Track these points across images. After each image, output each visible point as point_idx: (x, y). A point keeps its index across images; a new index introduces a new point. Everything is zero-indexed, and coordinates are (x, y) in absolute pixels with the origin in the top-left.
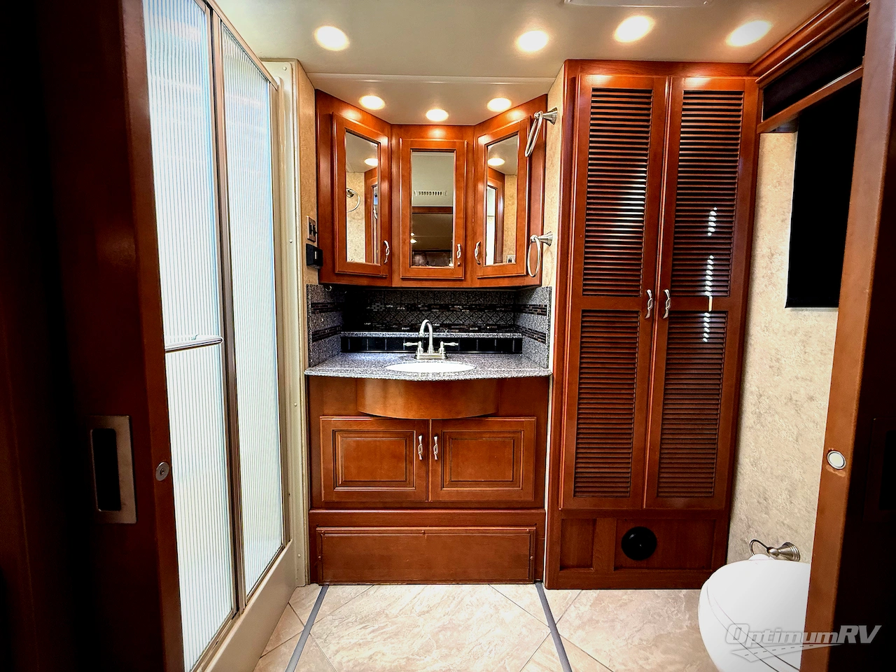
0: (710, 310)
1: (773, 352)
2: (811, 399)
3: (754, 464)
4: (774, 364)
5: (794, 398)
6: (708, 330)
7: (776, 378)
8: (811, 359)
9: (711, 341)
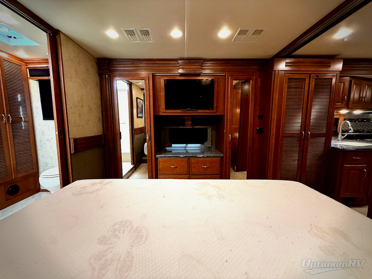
0: (23, 121)
1: (42, 130)
2: (52, 139)
3: (42, 157)
4: (43, 133)
5: (49, 139)
6: (24, 126)
7: (44, 136)
9: (25, 129)
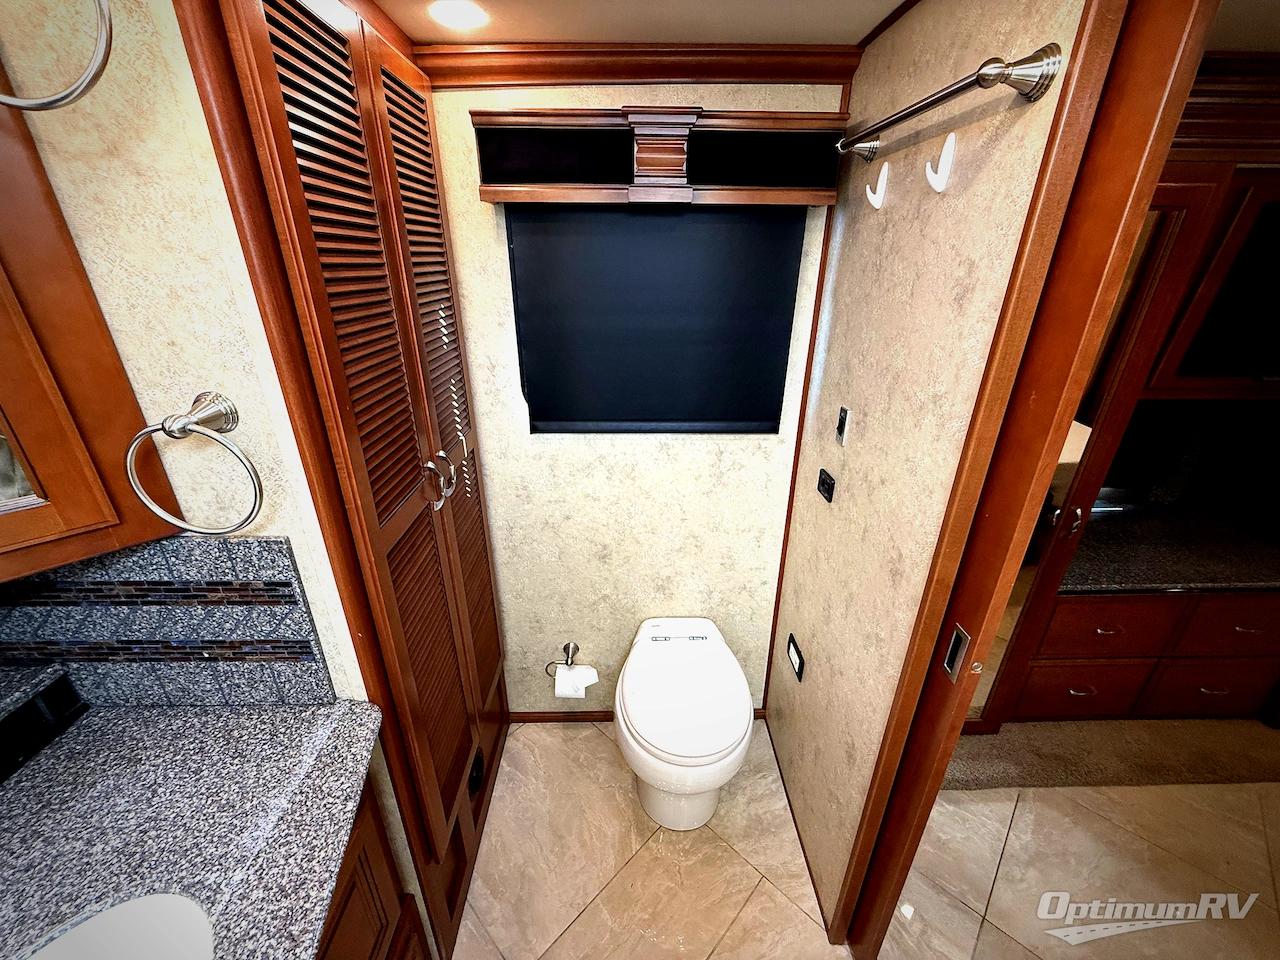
5: (550, 521)
8: (561, 481)
